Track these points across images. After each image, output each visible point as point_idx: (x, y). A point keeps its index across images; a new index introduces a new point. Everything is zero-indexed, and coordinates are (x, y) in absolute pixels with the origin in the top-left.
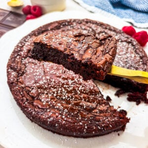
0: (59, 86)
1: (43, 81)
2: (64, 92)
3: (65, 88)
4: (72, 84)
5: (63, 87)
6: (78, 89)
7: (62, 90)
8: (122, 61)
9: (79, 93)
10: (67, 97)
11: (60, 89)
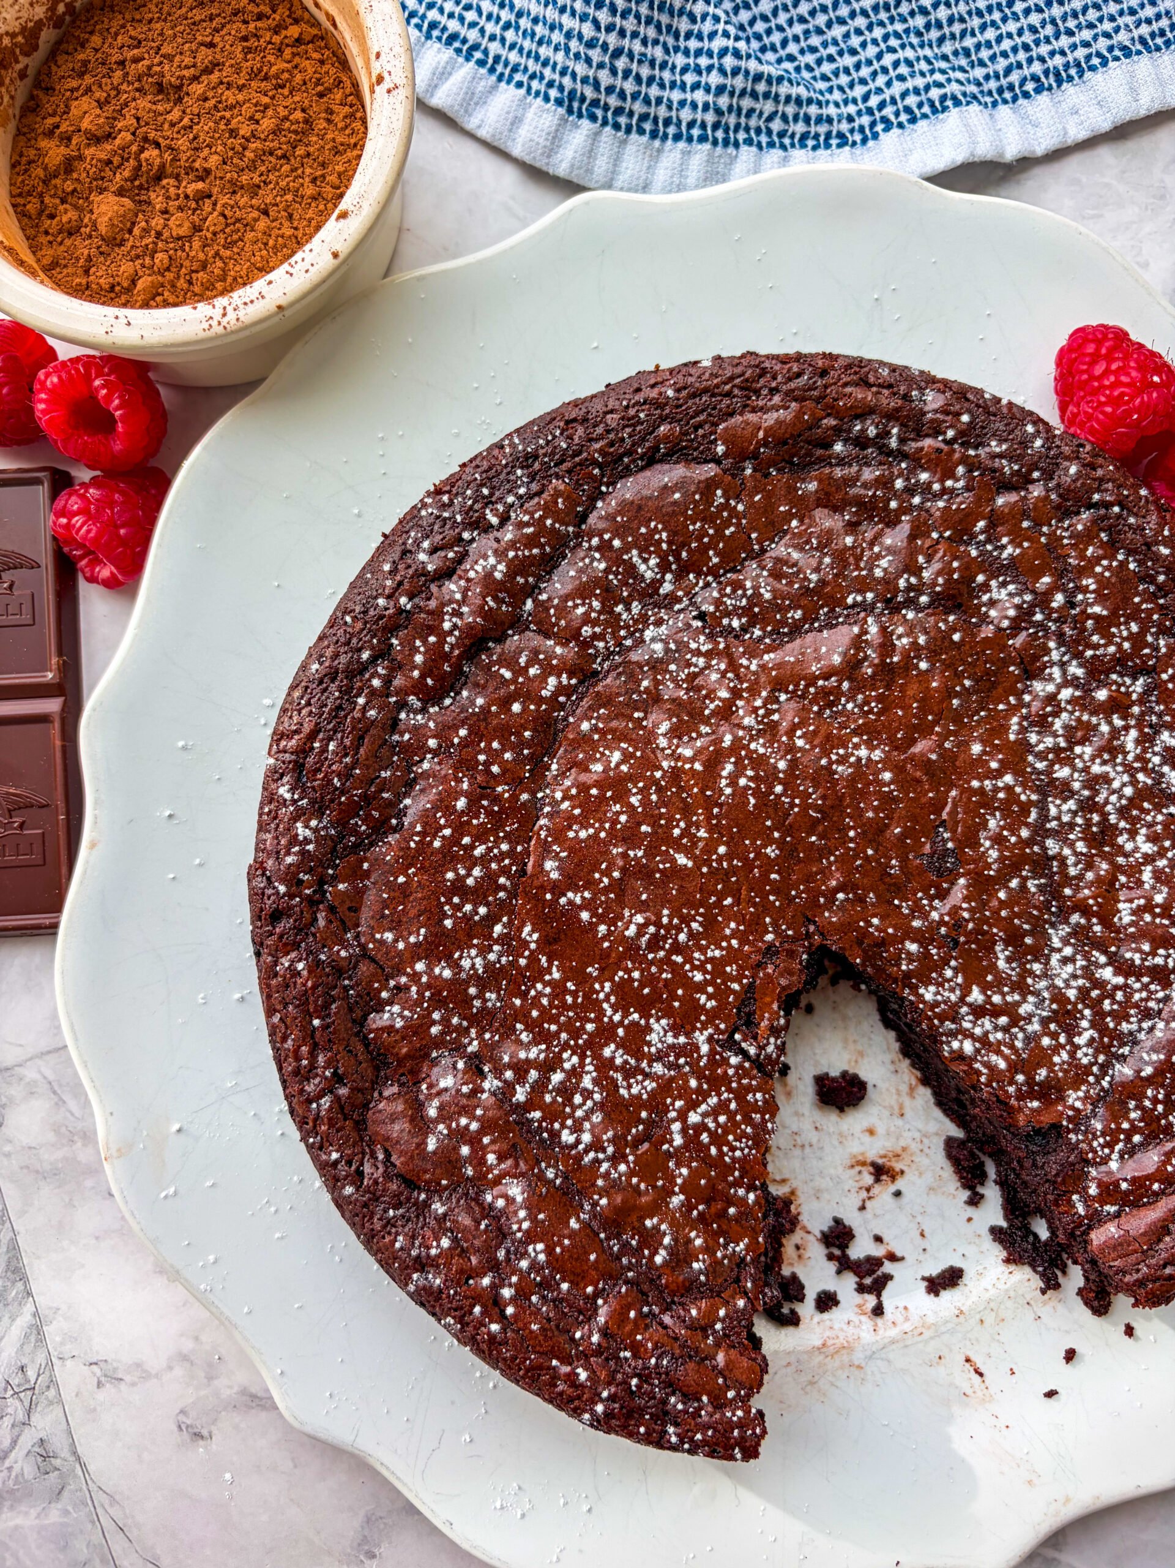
0: (575, 1034)
1: (484, 951)
2: (587, 1094)
3: (605, 1066)
4: (659, 1057)
5: (597, 1056)
6: (682, 1116)
7: (576, 1073)
8: (1099, 1015)
9: (678, 1141)
10: (586, 1138)
11: (571, 1061)
